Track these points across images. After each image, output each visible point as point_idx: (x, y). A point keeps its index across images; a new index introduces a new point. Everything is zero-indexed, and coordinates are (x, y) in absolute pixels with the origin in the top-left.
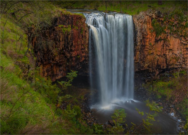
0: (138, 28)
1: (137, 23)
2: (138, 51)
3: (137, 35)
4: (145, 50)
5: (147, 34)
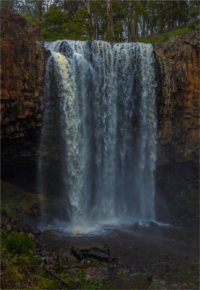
0: (167, 69)
1: (164, 58)
2: (167, 120)
3: (164, 82)
4: (184, 117)
5: (188, 82)
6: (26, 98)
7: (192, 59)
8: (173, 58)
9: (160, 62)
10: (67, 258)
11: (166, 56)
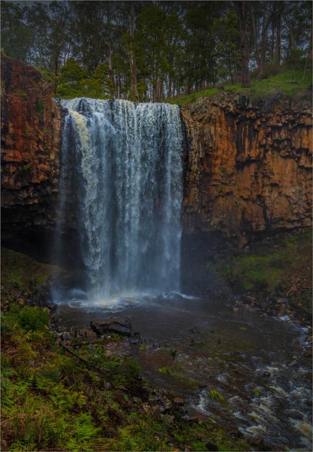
0: (194, 132)
1: (191, 120)
2: (194, 187)
3: (191, 147)
4: (212, 184)
5: (216, 147)
6: (40, 161)
7: (221, 122)
8: (200, 121)
9: (187, 125)
10: (86, 333)
11: (193, 119)
